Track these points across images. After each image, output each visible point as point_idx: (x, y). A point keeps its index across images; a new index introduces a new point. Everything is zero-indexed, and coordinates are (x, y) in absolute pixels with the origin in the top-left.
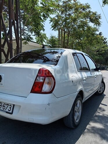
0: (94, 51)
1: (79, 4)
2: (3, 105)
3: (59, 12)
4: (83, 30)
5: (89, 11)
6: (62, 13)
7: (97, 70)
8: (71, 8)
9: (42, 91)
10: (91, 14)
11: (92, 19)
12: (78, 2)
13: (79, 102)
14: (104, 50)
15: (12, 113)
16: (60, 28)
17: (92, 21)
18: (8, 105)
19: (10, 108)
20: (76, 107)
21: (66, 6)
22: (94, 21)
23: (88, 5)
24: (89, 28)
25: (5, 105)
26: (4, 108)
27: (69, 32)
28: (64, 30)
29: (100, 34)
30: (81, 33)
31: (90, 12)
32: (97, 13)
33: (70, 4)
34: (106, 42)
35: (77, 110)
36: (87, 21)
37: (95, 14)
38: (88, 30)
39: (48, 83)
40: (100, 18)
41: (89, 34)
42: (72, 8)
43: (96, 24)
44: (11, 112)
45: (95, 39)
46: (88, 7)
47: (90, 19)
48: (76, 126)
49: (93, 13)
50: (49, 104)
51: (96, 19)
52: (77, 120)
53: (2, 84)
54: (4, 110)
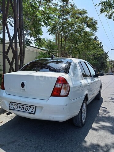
0: (90, 55)
1: (76, 9)
2: (25, 107)
3: (55, 16)
4: (80, 35)
5: (86, 16)
6: (59, 17)
7: (96, 76)
8: (68, 13)
9: (60, 95)
10: (88, 19)
11: (89, 25)
12: (75, 7)
13: (85, 105)
14: (100, 55)
15: (34, 114)
16: (57, 33)
17: (89, 26)
18: (31, 107)
19: (33, 109)
20: (83, 109)
21: (63, 11)
22: (91, 26)
23: (85, 10)
24: (86, 33)
25: (27, 107)
26: (26, 110)
27: (66, 36)
28: (61, 35)
29: (96, 38)
30: (78, 39)
31: (87, 18)
32: (94, 19)
33: (67, 9)
34: (102, 47)
35: (83, 112)
36: (84, 26)
37: (92, 20)
38: (85, 35)
39: (65, 89)
40: (96, 24)
41: (86, 39)
42: (70, 13)
43: (93, 29)
44: (33, 112)
45: (92, 44)
46: (85, 12)
47: (87, 24)
48: (83, 125)
49: (90, 19)
50: (66, 105)
51: (93, 24)
52: (83, 120)
53: (24, 90)
54: (27, 111)
